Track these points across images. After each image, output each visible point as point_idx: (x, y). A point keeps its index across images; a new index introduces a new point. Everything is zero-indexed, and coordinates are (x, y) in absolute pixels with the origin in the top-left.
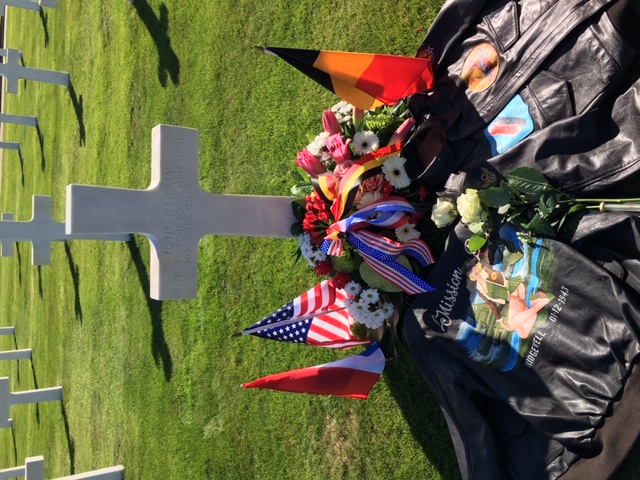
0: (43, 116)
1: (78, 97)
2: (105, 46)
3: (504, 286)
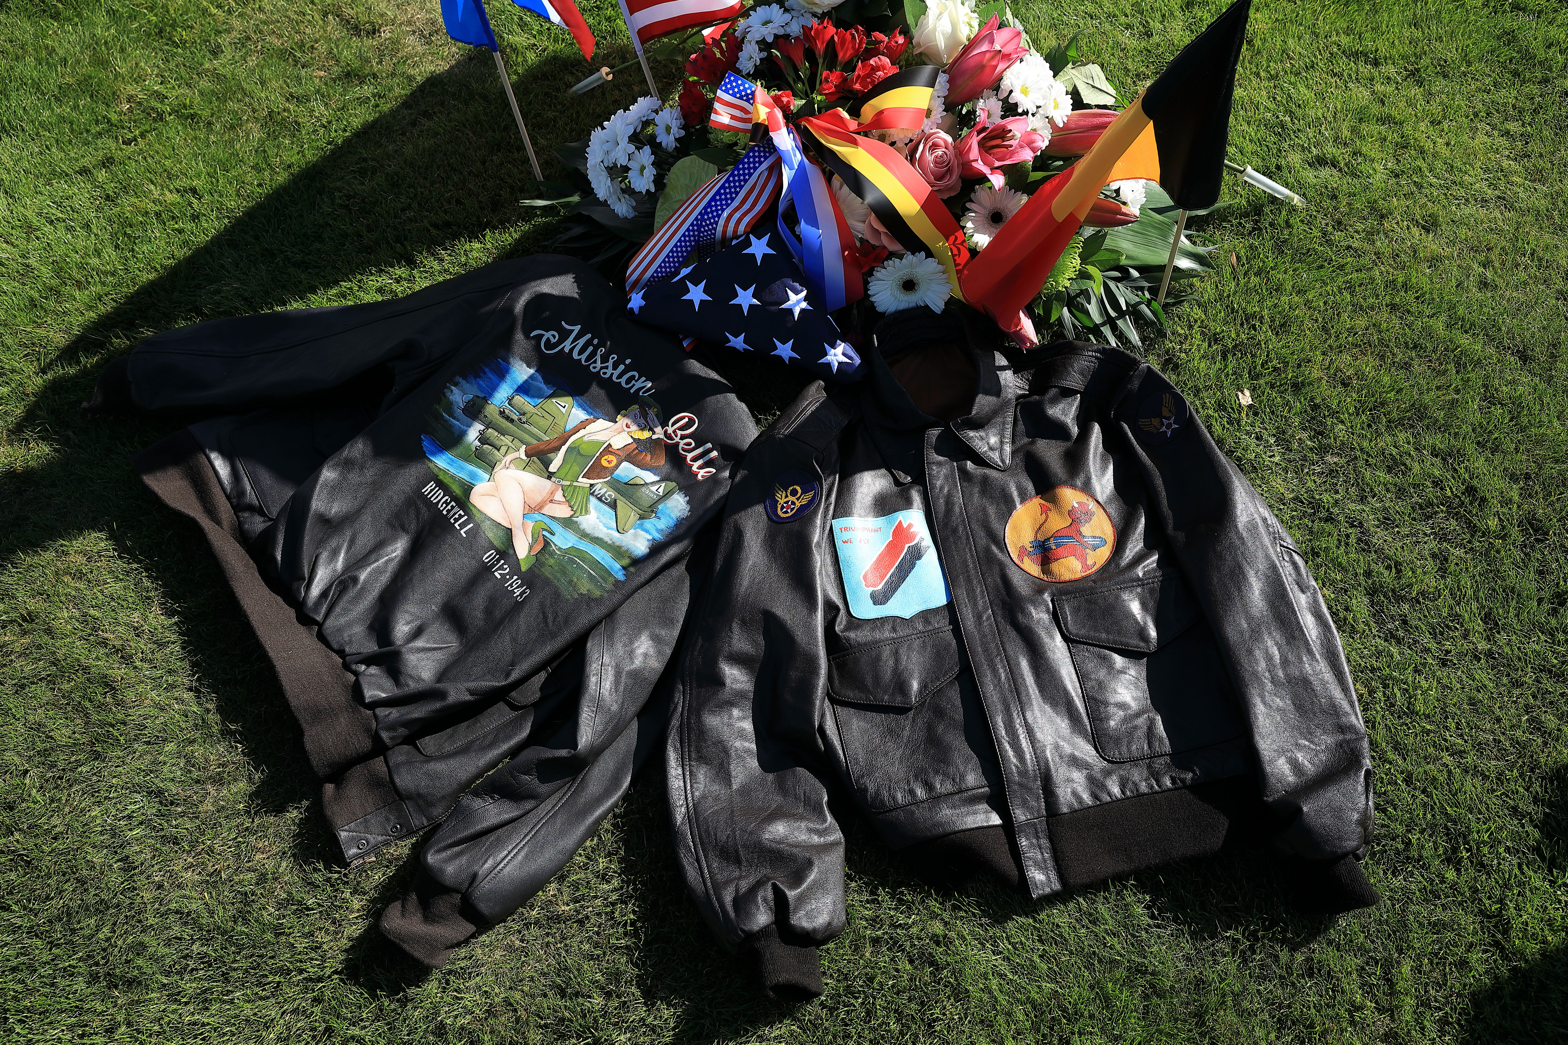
3: (580, 479)
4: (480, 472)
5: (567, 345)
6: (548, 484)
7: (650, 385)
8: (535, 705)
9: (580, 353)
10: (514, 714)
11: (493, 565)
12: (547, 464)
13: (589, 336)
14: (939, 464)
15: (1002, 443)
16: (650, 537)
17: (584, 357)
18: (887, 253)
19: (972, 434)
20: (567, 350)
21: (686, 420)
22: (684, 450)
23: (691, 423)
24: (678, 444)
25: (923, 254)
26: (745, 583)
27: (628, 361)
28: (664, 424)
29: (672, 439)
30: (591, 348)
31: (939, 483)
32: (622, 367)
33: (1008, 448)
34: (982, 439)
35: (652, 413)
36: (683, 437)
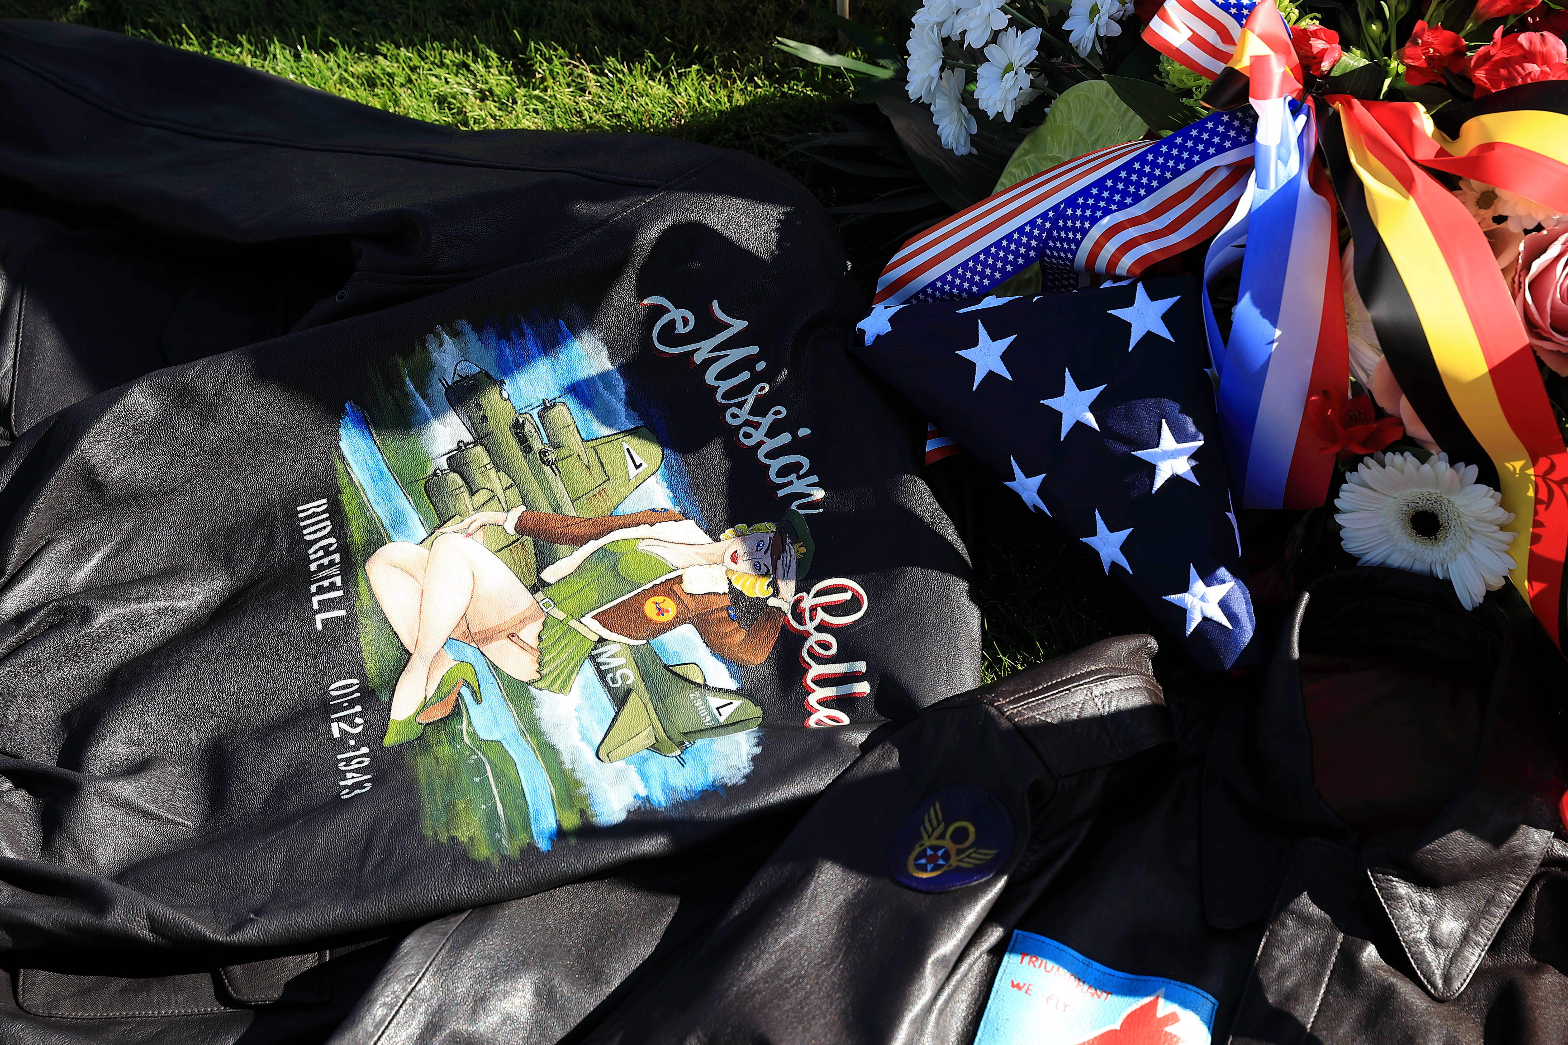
3: (588, 619)
4: (414, 519)
5: (703, 350)
6: (524, 599)
7: (819, 494)
8: (261, 1011)
9: (723, 375)
10: (218, 1008)
11: (340, 708)
12: (544, 560)
13: (754, 350)
14: (1306, 921)
15: (1465, 938)
16: (643, 793)
17: (726, 385)
18: (1398, 436)
19: (1402, 888)
20: (698, 359)
21: (848, 596)
22: (811, 653)
23: (852, 605)
24: (806, 635)
25: (1473, 471)
26: (761, 967)
27: (804, 432)
28: (803, 586)
29: (801, 622)
30: (746, 375)
31: (1282, 959)
32: (785, 438)
33: (1474, 958)
34: (1423, 910)
35: (793, 552)
36: (822, 628)
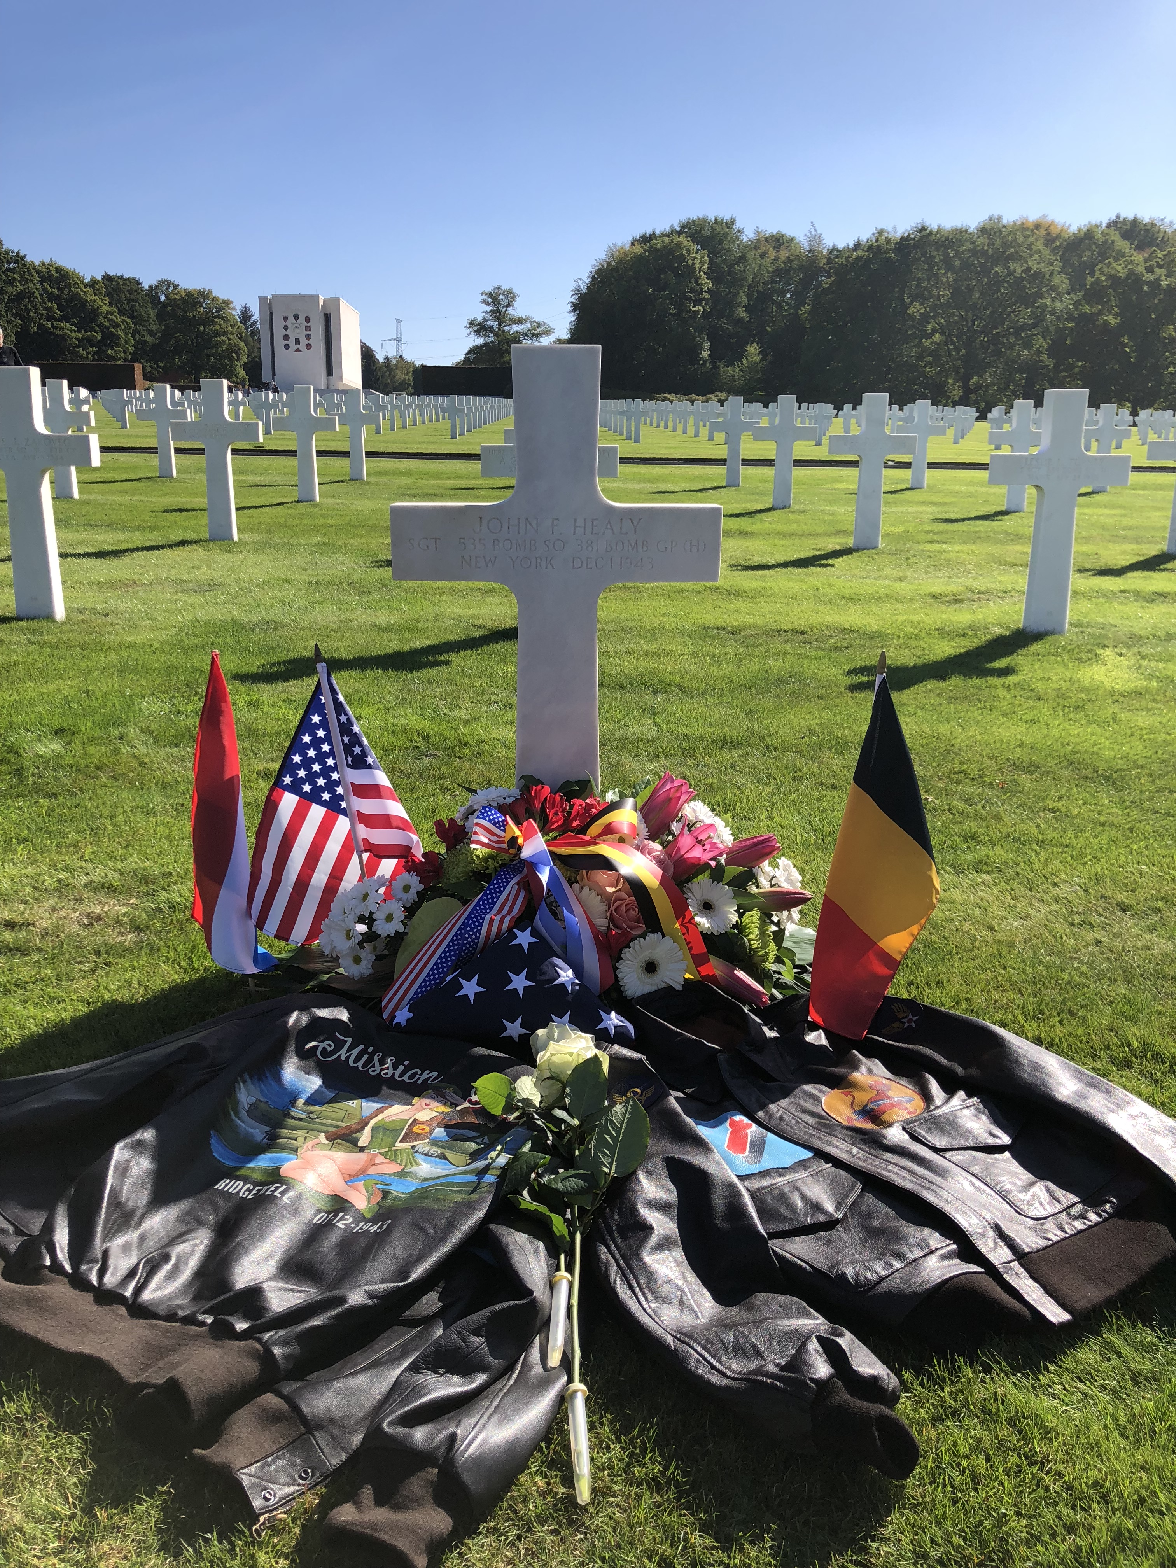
0: (791, 516)
1: (830, 562)
2: (934, 597)
3: (397, 1144)
4: (282, 1157)
5: (343, 1054)
6: (363, 1156)
7: (435, 1074)
9: (356, 1061)
11: (331, 1221)
12: (354, 1142)
13: (362, 1046)
17: (360, 1064)
18: (634, 933)
20: (343, 1058)
25: (660, 933)
27: (406, 1063)
28: (466, 1096)
30: (366, 1057)
32: (401, 1068)
35: (449, 1092)
